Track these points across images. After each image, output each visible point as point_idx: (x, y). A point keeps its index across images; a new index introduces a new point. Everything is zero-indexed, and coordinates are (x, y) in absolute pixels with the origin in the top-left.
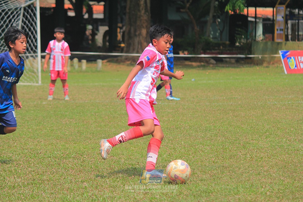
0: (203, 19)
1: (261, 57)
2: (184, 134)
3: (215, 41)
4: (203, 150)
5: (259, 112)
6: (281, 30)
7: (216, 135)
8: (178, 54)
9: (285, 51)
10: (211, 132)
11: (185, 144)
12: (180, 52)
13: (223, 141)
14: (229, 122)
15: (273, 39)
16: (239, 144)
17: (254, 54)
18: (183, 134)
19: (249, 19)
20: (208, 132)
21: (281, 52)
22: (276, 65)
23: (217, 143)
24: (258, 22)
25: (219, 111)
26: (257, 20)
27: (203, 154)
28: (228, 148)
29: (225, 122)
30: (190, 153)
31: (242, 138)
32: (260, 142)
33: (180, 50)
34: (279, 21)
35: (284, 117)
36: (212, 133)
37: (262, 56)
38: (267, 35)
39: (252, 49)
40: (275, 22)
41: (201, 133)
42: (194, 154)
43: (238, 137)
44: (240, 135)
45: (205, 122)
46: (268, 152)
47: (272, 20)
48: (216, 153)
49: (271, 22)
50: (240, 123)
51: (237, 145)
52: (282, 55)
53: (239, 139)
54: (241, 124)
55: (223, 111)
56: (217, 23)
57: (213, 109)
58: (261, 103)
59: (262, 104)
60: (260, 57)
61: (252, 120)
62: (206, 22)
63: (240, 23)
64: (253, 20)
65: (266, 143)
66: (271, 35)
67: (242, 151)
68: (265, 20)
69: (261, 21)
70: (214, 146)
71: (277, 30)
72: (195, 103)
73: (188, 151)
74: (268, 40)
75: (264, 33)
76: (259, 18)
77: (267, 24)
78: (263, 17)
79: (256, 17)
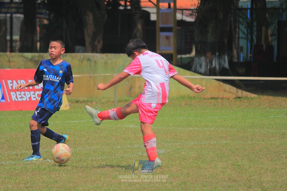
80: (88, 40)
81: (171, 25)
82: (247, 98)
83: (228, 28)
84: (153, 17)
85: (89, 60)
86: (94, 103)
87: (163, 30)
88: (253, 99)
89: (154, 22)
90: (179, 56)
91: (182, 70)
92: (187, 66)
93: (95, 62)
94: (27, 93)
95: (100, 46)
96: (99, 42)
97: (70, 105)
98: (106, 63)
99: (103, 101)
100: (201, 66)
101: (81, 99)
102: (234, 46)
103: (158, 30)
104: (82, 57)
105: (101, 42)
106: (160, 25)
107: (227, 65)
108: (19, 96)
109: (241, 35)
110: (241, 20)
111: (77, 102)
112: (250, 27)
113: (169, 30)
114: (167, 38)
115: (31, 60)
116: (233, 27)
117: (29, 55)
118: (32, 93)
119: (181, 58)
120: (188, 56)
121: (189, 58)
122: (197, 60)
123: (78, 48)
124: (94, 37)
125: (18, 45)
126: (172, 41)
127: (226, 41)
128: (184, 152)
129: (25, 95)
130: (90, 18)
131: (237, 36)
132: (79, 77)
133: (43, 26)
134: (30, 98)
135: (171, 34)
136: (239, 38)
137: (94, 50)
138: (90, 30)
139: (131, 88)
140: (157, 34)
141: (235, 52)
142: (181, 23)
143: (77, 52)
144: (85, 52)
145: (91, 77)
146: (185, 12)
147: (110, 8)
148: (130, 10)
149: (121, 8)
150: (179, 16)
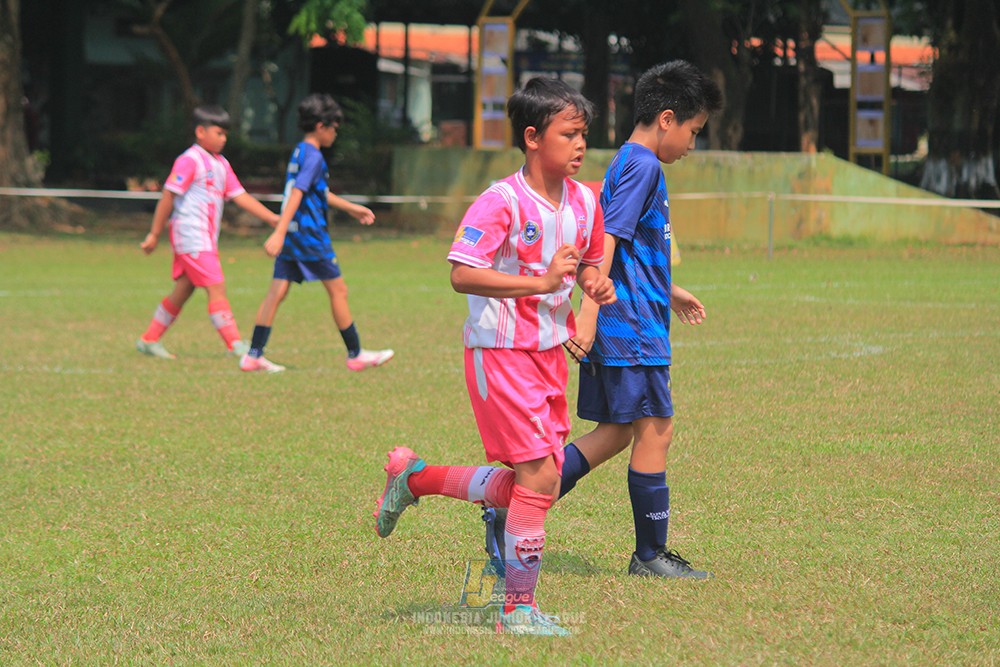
0: (216, 64)
1: (429, 204)
2: (148, 483)
3: (261, 144)
4: (219, 540)
5: (419, 403)
6: (497, 106)
7: (267, 486)
8: (124, 188)
10: (247, 477)
11: (150, 520)
12: (132, 183)
13: (292, 505)
14: (312, 440)
15: (469, 140)
16: (351, 517)
17: (400, 193)
18: (142, 483)
19: (384, 66)
20: (236, 476)
23: (269, 516)
24: (417, 77)
25: (275, 399)
26: (413, 71)
27: (216, 554)
28: (310, 533)
29: (297, 440)
30: (172, 551)
31: (360, 498)
32: (426, 510)
33: (132, 175)
34: (489, 76)
36: (251, 480)
37: (428, 199)
38: (447, 125)
39: (395, 174)
40: (477, 80)
41: (210, 478)
42: (184, 555)
43: (347, 494)
44: (351, 484)
45: (226, 438)
46: (455, 546)
47: (464, 71)
48: (265, 551)
49: (461, 79)
50: (352, 442)
51: (341, 524)
53: (347, 499)
54: (358, 447)
55: (291, 400)
56: (267, 77)
57: (255, 393)
58: (429, 371)
59: (431, 375)
60: (423, 202)
61: (397, 432)
62: (225, 75)
63: (350, 79)
64: (398, 68)
65: (446, 517)
66: (460, 124)
67: (359, 545)
68: (441, 69)
69: (425, 72)
70: (258, 524)
71: (484, 106)
72: (186, 369)
73: (162, 545)
74: (449, 141)
75: (437, 116)
76: (419, 63)
77: (448, 84)
78: (433, 61)
79: (406, 60)
80: (713, 126)
81: (880, 95)
84: (842, 81)
85: (717, 165)
86: (727, 251)
87: (862, 106)
89: (845, 92)
90: (893, 159)
91: (904, 187)
92: (912, 177)
93: (730, 170)
95: (736, 136)
96: (735, 129)
97: (681, 256)
98: (751, 172)
99: (746, 247)
100: (938, 179)
101: (701, 243)
103: (852, 105)
104: (704, 160)
105: (740, 130)
106: (858, 96)
107: (991, 179)
111: (693, 248)
113: (876, 106)
114: (872, 122)
117: (599, 154)
119: (896, 164)
120: (908, 158)
121: (911, 163)
122: (930, 167)
124: (726, 121)
126: (881, 128)
128: (922, 352)
132: (698, 202)
133: (622, 98)
135: (879, 116)
137: (725, 145)
139: (801, 222)
140: (851, 116)
142: (898, 93)
144: (708, 148)
145: (720, 200)
146: (905, 71)
147: (756, 62)
148: (795, 68)
149: (778, 62)
150: (894, 81)
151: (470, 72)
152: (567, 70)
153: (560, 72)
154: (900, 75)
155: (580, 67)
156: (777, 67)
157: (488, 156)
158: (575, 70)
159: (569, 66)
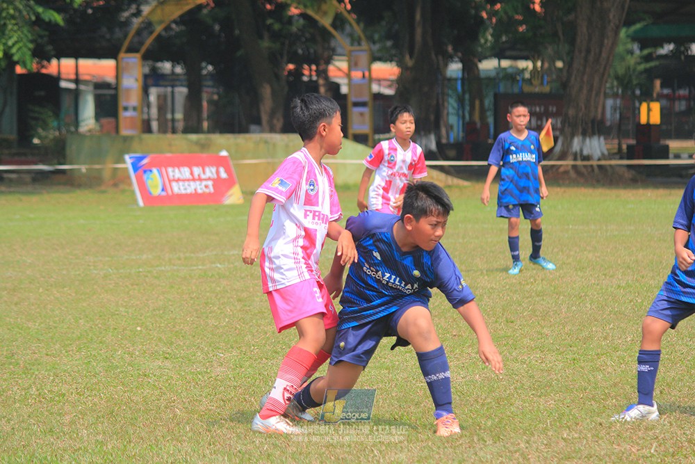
1: (87, 169)
6: (135, 109)
9: (138, 155)
15: (117, 130)
17: (71, 163)
19: (63, 84)
21: (130, 158)
22: (122, 186)
24: (85, 91)
26: (82, 87)
34: (128, 90)
35: (125, 302)
37: (87, 166)
38: (104, 121)
39: (68, 152)
40: (120, 93)
47: (114, 87)
49: (112, 92)
52: (132, 164)
58: (78, 273)
59: (79, 275)
60: (84, 168)
63: (43, 93)
64: (72, 86)
66: (112, 120)
68: (100, 86)
69: (91, 88)
71: (125, 108)
74: (105, 130)
75: (98, 116)
76: (86, 82)
77: (105, 95)
78: (95, 81)
79: (77, 81)
80: (265, 118)
81: (366, 98)
82: (458, 187)
83: (435, 102)
84: (344, 90)
85: (266, 142)
87: (356, 104)
88: (465, 187)
89: (345, 96)
90: (376, 137)
93: (274, 145)
94: (192, 183)
95: (279, 124)
96: (278, 120)
97: (244, 198)
98: (287, 146)
102: (442, 123)
103: (350, 105)
104: (258, 139)
105: (282, 120)
106: (352, 99)
107: (433, 146)
108: (182, 188)
109: (451, 110)
110: (450, 92)
112: (461, 101)
113: (363, 104)
114: (362, 114)
115: (197, 143)
116: (441, 101)
117: (194, 137)
118: (198, 183)
119: (378, 139)
120: (387, 136)
123: (253, 127)
124: (272, 114)
125: (180, 125)
126: (367, 118)
127: (432, 117)
129: (189, 185)
130: (267, 91)
131: (445, 112)
132: (255, 164)
133: (210, 102)
134: (195, 190)
135: (366, 110)
136: (448, 114)
137: (272, 130)
138: (267, 105)
140: (349, 110)
141: (443, 131)
142: (378, 97)
143: (253, 133)
144: (262, 131)
145: (268, 163)
146: (382, 83)
147: (291, 79)
148: (316, 82)
149: (305, 79)
150: (375, 88)
151: (116, 88)
152: (176, 86)
153: (173, 86)
154: (380, 85)
155: (185, 83)
156: (305, 82)
157: (126, 139)
158: (182, 85)
159: (178, 83)
